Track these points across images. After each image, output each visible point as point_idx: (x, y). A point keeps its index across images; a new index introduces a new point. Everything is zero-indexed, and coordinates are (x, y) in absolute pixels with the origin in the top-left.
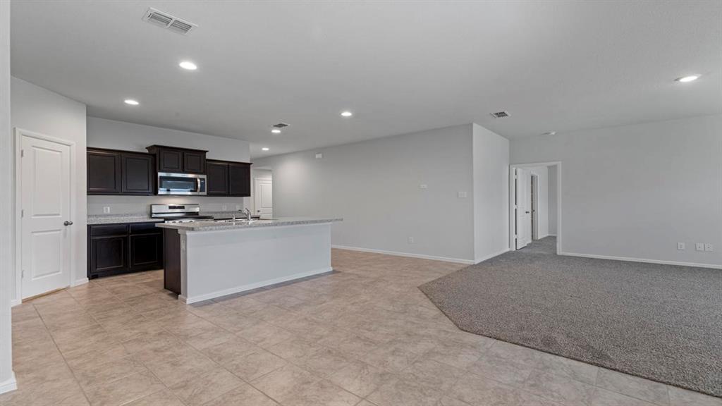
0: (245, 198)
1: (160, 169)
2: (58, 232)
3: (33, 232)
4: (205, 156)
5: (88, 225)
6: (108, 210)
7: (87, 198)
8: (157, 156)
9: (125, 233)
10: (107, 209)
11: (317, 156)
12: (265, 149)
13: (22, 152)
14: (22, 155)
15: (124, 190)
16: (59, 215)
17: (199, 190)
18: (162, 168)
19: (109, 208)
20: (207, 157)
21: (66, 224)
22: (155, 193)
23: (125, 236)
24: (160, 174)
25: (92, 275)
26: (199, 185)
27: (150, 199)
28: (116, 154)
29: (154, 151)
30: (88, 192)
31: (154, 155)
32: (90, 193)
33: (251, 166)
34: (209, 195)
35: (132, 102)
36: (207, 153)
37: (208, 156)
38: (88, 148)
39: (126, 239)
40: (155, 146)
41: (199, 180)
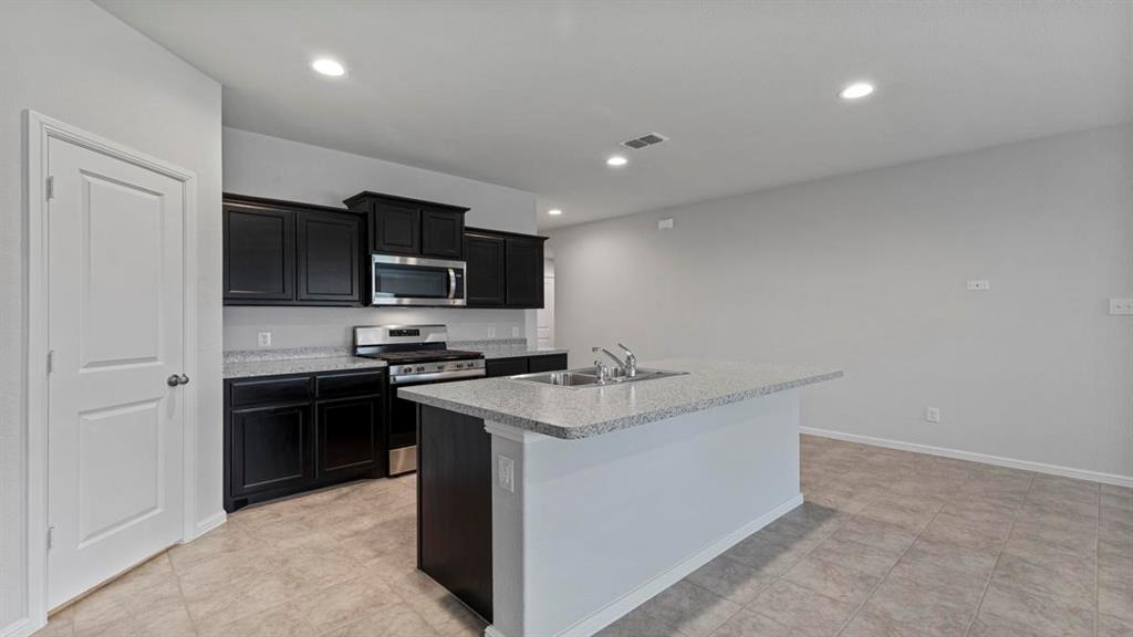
0: (528, 312)
1: (375, 248)
2: (154, 405)
3: (81, 413)
4: (462, 221)
5: (225, 380)
6: (267, 339)
7: (225, 316)
8: (370, 216)
9: (305, 396)
10: (265, 337)
11: (662, 224)
12: (555, 212)
13: (49, 182)
14: (49, 194)
15: (304, 295)
16: (154, 359)
17: (451, 295)
18: (380, 245)
19: (269, 334)
20: (468, 224)
21: (173, 383)
22: (366, 301)
23: (306, 404)
24: (378, 259)
25: (236, 501)
26: (453, 285)
27: (354, 315)
28: (283, 211)
29: (365, 207)
30: (224, 299)
31: (364, 216)
32: (229, 301)
33: (546, 242)
34: (470, 305)
35: (328, 67)
36: (466, 214)
37: (470, 221)
38: (226, 197)
39: (307, 411)
40: (366, 195)
41: (452, 273)
